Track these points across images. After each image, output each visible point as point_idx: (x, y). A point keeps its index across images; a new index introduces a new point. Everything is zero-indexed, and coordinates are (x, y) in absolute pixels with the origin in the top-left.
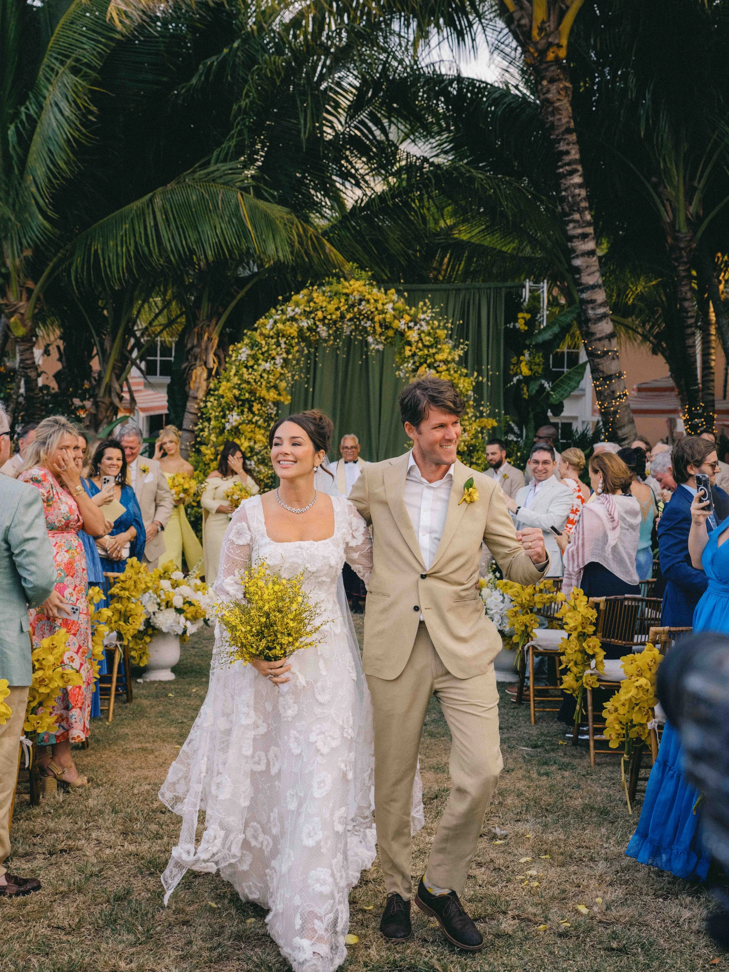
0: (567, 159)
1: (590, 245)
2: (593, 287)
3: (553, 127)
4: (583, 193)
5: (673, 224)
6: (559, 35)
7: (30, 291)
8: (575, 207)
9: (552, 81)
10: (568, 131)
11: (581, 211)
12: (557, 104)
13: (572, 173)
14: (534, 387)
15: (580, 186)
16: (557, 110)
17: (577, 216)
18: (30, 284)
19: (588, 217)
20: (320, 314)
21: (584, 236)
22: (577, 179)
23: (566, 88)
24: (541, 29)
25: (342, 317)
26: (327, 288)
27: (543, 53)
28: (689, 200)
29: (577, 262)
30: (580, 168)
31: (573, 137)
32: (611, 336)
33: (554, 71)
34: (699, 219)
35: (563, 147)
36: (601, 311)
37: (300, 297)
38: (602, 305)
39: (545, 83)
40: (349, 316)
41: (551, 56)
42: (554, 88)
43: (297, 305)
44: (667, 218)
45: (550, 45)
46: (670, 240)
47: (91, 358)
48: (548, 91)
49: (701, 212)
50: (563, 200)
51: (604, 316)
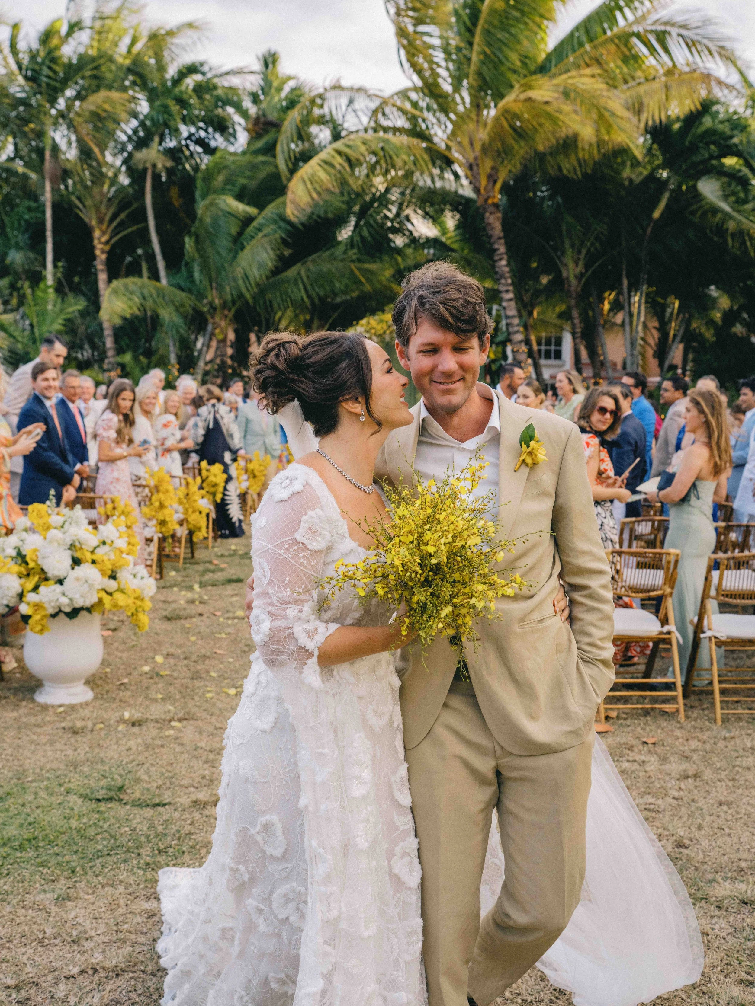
0: (498, 252)
1: (511, 295)
2: (512, 317)
3: (490, 237)
4: (507, 269)
5: (568, 278)
6: (494, 192)
7: (226, 316)
8: (502, 277)
9: (491, 213)
10: (500, 238)
11: (506, 279)
12: (494, 225)
13: (501, 259)
14: (497, 364)
15: (506, 266)
16: (493, 229)
17: (503, 281)
18: (226, 312)
19: (509, 281)
20: (373, 331)
21: (507, 291)
22: (504, 262)
23: (498, 218)
24: (485, 189)
25: (385, 332)
26: (377, 317)
27: (486, 200)
28: (577, 264)
29: (504, 304)
30: (505, 257)
31: (502, 241)
32: (521, 342)
33: (492, 209)
34: (582, 275)
35: (496, 246)
36: (516, 329)
37: (364, 322)
38: (518, 325)
39: (487, 215)
40: (388, 332)
41: (490, 201)
42: (492, 217)
43: (362, 326)
44: (565, 274)
45: (489, 197)
46: (566, 287)
47: (249, 346)
48: (489, 218)
49: (583, 271)
50: (496, 273)
51: (517, 332)
